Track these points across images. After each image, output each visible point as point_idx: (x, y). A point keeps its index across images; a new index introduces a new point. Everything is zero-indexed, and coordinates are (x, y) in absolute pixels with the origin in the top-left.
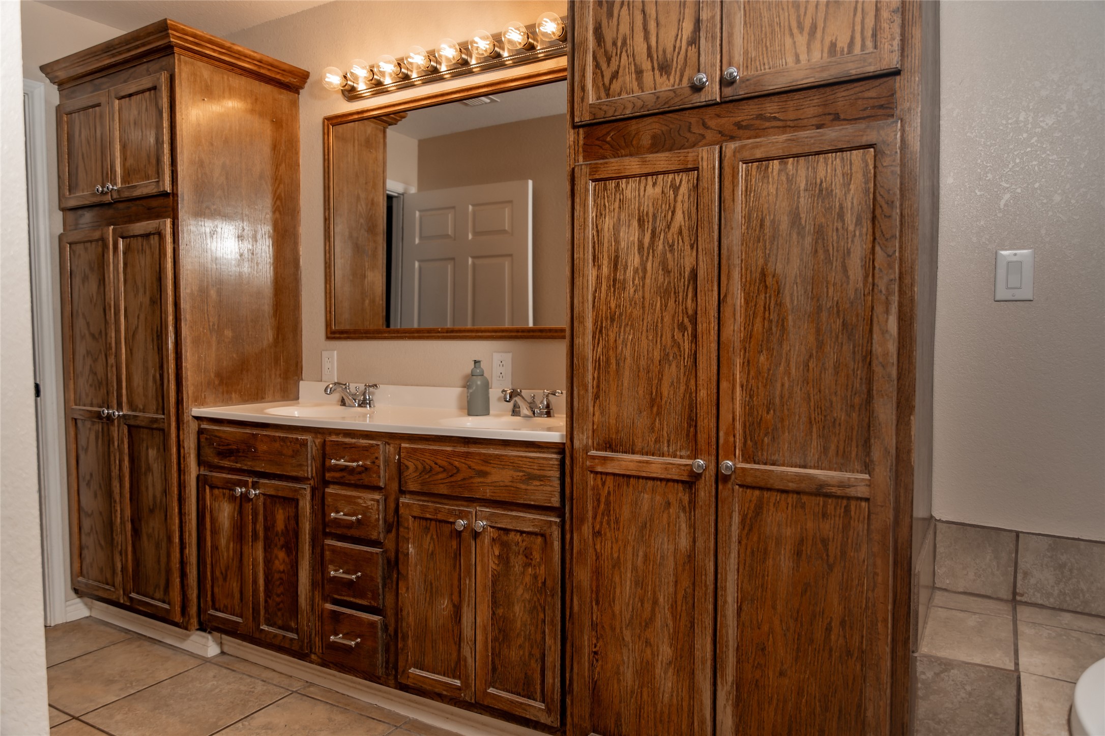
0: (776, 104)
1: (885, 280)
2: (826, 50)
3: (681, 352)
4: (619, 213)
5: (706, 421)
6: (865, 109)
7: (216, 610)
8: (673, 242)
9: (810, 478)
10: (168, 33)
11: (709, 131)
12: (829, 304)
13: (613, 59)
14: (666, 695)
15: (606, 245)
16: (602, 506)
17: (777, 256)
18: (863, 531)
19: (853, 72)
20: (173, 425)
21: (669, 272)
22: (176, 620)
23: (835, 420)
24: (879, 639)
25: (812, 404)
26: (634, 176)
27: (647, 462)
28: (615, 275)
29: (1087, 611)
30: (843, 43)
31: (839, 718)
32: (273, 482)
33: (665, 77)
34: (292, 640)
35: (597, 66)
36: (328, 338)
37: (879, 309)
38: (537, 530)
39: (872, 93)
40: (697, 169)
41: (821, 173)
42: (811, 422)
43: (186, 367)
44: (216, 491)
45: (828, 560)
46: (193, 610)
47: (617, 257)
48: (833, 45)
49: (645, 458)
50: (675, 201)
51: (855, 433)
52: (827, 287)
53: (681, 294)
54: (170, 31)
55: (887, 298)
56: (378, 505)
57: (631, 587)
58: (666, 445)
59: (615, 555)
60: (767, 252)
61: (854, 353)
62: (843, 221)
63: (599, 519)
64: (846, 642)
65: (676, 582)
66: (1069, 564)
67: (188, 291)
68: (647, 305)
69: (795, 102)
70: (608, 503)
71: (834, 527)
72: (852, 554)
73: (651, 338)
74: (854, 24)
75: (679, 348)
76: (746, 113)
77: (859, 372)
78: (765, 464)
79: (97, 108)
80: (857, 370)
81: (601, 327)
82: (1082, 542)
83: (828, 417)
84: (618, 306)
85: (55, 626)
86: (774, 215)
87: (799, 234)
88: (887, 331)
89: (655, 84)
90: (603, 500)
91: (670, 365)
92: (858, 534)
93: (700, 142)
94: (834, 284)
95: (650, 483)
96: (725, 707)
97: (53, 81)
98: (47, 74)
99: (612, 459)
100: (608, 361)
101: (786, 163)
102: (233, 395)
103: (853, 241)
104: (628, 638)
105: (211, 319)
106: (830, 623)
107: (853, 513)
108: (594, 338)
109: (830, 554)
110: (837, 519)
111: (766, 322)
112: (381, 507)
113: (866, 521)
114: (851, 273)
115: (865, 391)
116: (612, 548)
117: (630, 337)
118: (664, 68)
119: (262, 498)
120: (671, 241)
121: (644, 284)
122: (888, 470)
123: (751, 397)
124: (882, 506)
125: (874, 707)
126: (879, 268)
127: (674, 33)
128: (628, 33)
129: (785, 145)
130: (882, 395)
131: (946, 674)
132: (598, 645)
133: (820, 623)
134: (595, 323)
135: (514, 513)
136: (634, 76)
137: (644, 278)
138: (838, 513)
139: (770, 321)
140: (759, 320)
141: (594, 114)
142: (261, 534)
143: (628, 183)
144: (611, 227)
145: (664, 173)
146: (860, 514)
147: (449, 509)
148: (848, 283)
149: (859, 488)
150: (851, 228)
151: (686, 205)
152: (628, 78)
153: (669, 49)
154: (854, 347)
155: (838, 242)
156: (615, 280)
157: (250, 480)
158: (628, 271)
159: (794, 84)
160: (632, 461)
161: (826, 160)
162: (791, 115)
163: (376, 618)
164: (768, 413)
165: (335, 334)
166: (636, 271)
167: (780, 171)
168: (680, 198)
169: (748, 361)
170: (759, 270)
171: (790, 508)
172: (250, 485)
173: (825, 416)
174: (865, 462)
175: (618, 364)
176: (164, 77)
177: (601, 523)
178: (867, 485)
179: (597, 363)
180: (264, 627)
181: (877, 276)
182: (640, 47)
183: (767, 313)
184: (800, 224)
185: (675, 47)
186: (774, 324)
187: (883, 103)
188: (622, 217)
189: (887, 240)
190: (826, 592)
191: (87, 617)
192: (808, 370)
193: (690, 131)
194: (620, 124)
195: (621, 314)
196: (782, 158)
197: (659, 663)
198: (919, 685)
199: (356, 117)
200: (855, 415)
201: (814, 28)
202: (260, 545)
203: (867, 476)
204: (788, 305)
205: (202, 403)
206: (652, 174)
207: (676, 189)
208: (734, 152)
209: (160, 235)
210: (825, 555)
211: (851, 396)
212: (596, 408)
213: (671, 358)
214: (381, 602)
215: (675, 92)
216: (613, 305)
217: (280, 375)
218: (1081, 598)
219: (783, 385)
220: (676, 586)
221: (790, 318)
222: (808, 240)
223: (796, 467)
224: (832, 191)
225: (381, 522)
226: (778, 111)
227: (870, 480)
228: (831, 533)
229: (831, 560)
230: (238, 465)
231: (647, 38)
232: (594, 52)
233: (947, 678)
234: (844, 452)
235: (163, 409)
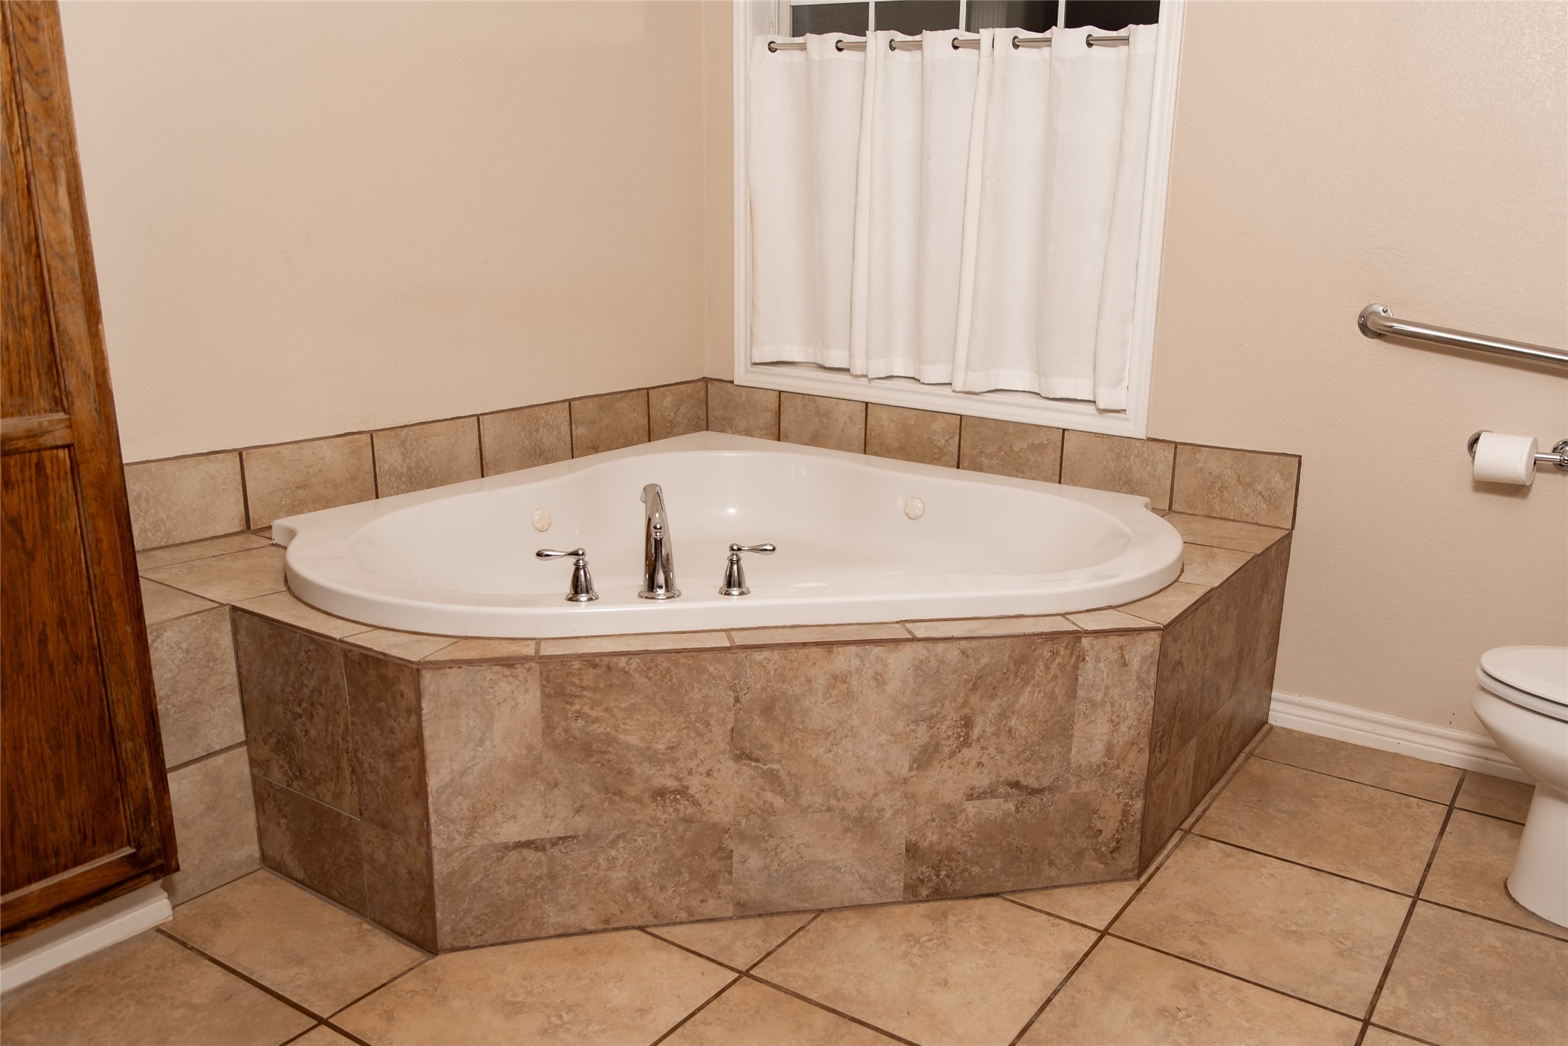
1: (45, 133)
18: (67, 491)
24: (117, 621)
29: (171, 542)
31: (78, 748)
37: (41, 177)
45: (24, 545)
51: (32, 357)
55: (51, 161)
61: (10, 240)
64: (71, 647)
66: (144, 494)
71: (25, 498)
72: (58, 527)
80: (20, 266)
82: (152, 464)
88: (59, 208)
106: (43, 632)
109: (26, 537)
110: (28, 484)
113: (69, 476)
115: (37, 295)
122: (92, 400)
125: (125, 707)
126: (33, 116)
130: (68, 299)
131: (159, 641)
133: (29, 638)
138: (27, 476)
146: (59, 468)
149: (57, 434)
154: (9, 232)
174: (54, 396)
178: (67, 427)
181: (31, 127)
189: (37, 74)
190: (30, 590)
200: (28, 332)
203: (62, 415)
210: (18, 540)
211: (18, 304)
218: (163, 529)
227: (70, 419)
228: (22, 507)
229: (29, 544)
233: (160, 645)
234: (21, 386)
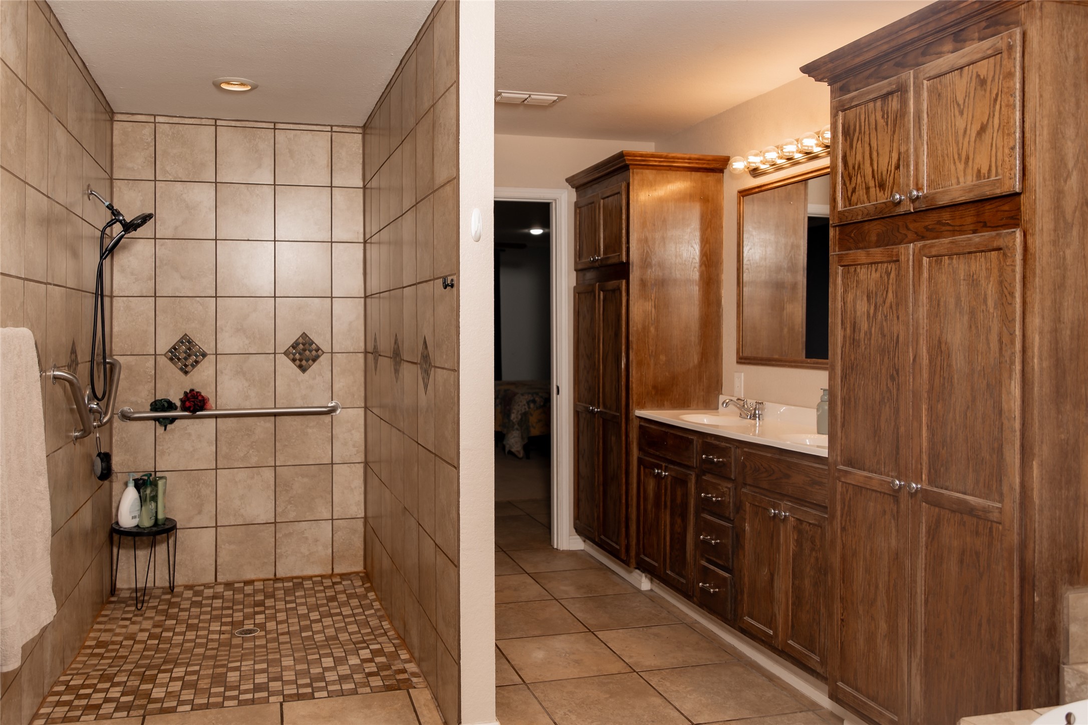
0: (948, 213)
2: (975, 176)
3: (891, 396)
4: (856, 290)
5: (904, 450)
6: (1002, 220)
7: (646, 555)
8: (887, 314)
9: (965, 502)
10: (625, 160)
11: (910, 232)
12: (979, 368)
13: (853, 179)
14: (884, 661)
15: (849, 313)
16: (846, 508)
17: (947, 328)
19: (988, 193)
20: (624, 420)
21: (885, 336)
22: (622, 557)
23: (983, 459)
25: (969, 444)
26: (864, 264)
27: (870, 478)
28: (854, 336)
30: (984, 170)
32: (676, 467)
33: (882, 192)
34: (682, 583)
35: (844, 184)
36: (738, 362)
37: (1005, 375)
38: (817, 523)
39: (1006, 208)
40: (898, 261)
41: (973, 268)
42: (968, 459)
43: (632, 381)
44: (647, 470)
45: (979, 569)
46: (633, 553)
47: (855, 323)
48: (979, 171)
49: (870, 475)
50: (888, 283)
51: (995, 470)
52: (977, 355)
53: (891, 353)
54: (625, 158)
55: (1010, 367)
56: (730, 492)
57: (863, 574)
58: (883, 466)
59: (854, 547)
60: (942, 325)
61: (994, 407)
62: (986, 305)
63: (844, 518)
64: (990, 637)
65: (889, 572)
67: (635, 329)
68: (872, 360)
69: (960, 212)
70: (849, 507)
71: (983, 544)
72: (994, 567)
73: (874, 384)
74: (991, 156)
75: (891, 394)
76: (930, 220)
77: (997, 423)
78: (942, 488)
79: (593, 205)
81: (846, 373)
83: (979, 456)
84: (855, 359)
85: (563, 550)
86: (946, 298)
87: (960, 312)
88: (1010, 392)
89: (876, 197)
90: (847, 503)
91: (885, 406)
92: (997, 551)
93: (904, 239)
94: (982, 353)
95: (874, 494)
96: (916, 675)
97: (573, 187)
98: (569, 183)
99: (850, 473)
100: (850, 398)
101: (952, 259)
102: (666, 403)
103: (992, 321)
104: (861, 612)
105: (651, 348)
106: (981, 620)
107: (994, 534)
108: (842, 381)
109: (980, 565)
110: (985, 537)
111: (942, 379)
112: (731, 494)
114: (991, 345)
115: (1000, 438)
116: (852, 541)
117: (862, 383)
118: (882, 186)
119: (669, 479)
120: (885, 313)
121: (870, 344)
123: (933, 435)
124: (1009, 530)
126: (1005, 343)
127: (887, 161)
128: (861, 161)
129: (949, 246)
130: (1008, 443)
132: (844, 614)
133: (975, 619)
134: (842, 371)
135: (805, 509)
136: (865, 191)
137: (870, 339)
138: (985, 532)
139: (944, 378)
140: (937, 376)
141: (841, 219)
142: (669, 504)
143: (861, 268)
144: (852, 301)
145: (881, 262)
146: (998, 535)
147: (768, 500)
148: (990, 353)
149: (996, 514)
150: (991, 310)
151: (894, 287)
152: (861, 193)
153: (884, 173)
154: (994, 403)
155: (983, 321)
156: (854, 339)
157: (664, 465)
158: (861, 334)
159: (954, 200)
160: (861, 476)
161: (976, 257)
162: (958, 222)
163: (727, 575)
164: (943, 449)
165: (743, 360)
166: (866, 334)
167: (949, 264)
168: (891, 281)
169: (931, 408)
170: (937, 338)
171: (956, 525)
172: (664, 468)
173: (977, 455)
175: (855, 402)
176: (624, 185)
177: (846, 521)
178: (999, 512)
179: (843, 399)
180: (669, 572)
182: (868, 171)
183: (942, 371)
184: (961, 305)
185: (888, 170)
186: (946, 380)
187: (1013, 214)
188: (858, 293)
189: (1009, 322)
190: (978, 595)
191: (582, 550)
192: (966, 418)
193: (898, 231)
194: (859, 224)
195: (857, 365)
196: (950, 256)
197: (879, 634)
198: (1067, 692)
199: (757, 190)
200: (994, 457)
201: (967, 158)
202: (668, 512)
203: (999, 505)
204: (954, 366)
205: (642, 407)
206: (875, 263)
207: (888, 274)
208: (920, 250)
209: (619, 289)
210: (977, 565)
211: (992, 441)
212: (843, 434)
213: (886, 400)
214: (730, 564)
215: (886, 204)
216: (853, 359)
217: (703, 390)
219: (952, 428)
220: (889, 576)
221: (956, 376)
222: (966, 318)
223: (960, 493)
224: (980, 281)
225: (731, 504)
226: (949, 218)
227: (1001, 509)
228: (981, 548)
229: (981, 570)
230: (658, 453)
231: (872, 164)
232: (842, 173)
234: (989, 484)
235: (618, 409)
